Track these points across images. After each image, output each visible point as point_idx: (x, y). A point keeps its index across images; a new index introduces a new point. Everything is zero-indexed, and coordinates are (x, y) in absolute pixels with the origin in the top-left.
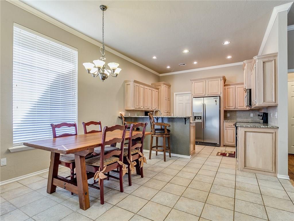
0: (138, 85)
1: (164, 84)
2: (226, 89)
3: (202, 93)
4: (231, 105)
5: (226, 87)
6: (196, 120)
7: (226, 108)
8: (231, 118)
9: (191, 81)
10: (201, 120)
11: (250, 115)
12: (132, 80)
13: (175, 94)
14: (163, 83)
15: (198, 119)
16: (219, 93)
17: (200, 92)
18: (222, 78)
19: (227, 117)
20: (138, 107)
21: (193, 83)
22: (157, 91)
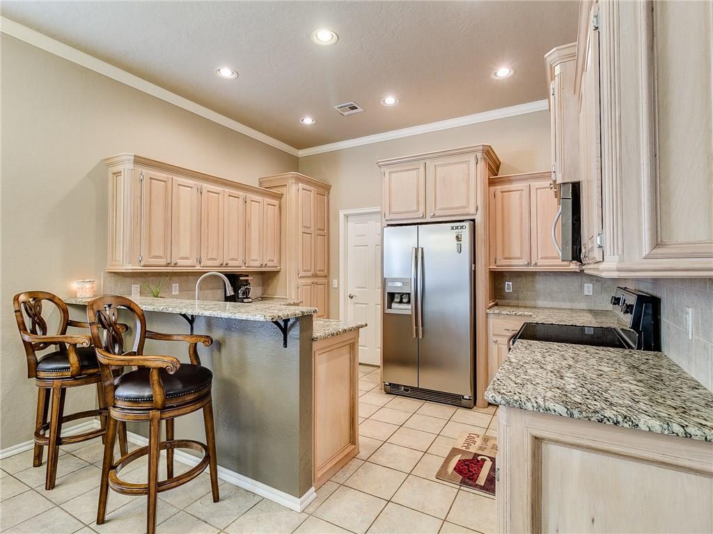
0: (163, 175)
1: (298, 180)
2: (499, 194)
3: (415, 208)
4: (516, 252)
5: (497, 187)
6: (394, 305)
7: (498, 263)
8: (518, 299)
9: (380, 166)
10: (409, 307)
11: (582, 287)
12: (127, 156)
13: (342, 214)
14: (292, 177)
15: (401, 302)
16: (472, 210)
17: (406, 206)
18: (480, 155)
19: (503, 296)
20: (163, 262)
21: (387, 174)
22: (276, 202)
